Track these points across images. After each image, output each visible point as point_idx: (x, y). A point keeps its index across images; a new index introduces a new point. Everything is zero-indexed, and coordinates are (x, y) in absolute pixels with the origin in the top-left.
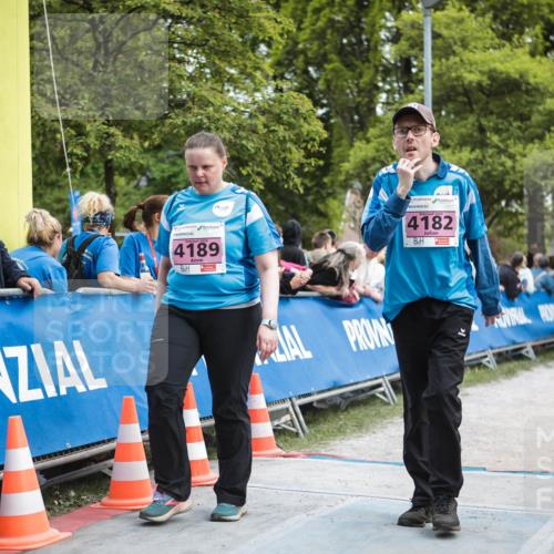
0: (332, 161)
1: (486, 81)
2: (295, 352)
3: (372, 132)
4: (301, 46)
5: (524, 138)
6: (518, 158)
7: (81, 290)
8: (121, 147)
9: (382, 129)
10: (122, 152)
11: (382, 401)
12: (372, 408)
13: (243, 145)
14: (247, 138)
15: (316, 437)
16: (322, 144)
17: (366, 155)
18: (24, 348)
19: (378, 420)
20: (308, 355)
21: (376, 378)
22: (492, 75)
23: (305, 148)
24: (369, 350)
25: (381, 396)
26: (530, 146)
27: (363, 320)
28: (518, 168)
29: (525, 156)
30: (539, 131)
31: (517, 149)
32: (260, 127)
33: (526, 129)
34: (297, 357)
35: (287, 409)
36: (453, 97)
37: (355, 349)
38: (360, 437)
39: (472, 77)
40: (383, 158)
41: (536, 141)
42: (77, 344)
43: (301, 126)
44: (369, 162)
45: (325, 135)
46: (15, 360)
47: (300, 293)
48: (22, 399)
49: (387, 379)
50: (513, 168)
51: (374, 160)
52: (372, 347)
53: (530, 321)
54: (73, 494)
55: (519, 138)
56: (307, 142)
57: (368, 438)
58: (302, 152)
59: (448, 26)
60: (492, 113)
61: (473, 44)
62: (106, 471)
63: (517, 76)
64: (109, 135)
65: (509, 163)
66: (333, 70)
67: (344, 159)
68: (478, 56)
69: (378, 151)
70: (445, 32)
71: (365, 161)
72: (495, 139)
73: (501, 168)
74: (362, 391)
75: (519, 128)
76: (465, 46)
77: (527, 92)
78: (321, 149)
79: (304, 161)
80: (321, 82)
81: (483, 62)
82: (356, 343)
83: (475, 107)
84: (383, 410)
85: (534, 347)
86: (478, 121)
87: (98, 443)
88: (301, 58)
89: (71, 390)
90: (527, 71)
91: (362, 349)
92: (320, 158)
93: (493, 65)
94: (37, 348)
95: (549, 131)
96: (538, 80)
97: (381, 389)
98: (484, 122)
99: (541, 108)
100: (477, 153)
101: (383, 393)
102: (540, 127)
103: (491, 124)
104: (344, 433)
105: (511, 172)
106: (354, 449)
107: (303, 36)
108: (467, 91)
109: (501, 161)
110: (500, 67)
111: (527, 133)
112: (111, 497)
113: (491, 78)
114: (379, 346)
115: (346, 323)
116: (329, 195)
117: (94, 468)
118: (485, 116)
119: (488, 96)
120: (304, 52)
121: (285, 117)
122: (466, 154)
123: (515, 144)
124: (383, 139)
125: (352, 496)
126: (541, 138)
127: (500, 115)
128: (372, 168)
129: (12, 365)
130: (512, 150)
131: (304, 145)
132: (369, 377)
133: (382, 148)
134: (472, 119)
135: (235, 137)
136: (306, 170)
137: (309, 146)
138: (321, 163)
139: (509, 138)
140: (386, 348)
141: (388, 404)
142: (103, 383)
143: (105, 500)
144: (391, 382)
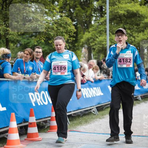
0: (78, 38)
1: (126, 13)
3: (90, 29)
4: (68, 2)
5: (138, 31)
6: (136, 37)
8: (11, 34)
9: (93, 29)
10: (11, 35)
11: (93, 114)
13: (49, 34)
14: (51, 31)
15: (72, 125)
16: (74, 33)
17: (89, 37)
19: (92, 120)
21: (91, 107)
22: (128, 11)
23: (69, 34)
24: (89, 97)
25: (93, 112)
26: (140, 34)
27: (87, 88)
28: (136, 40)
29: (138, 37)
30: (143, 29)
31: (136, 35)
32: (55, 28)
33: (139, 28)
36: (116, 18)
37: (85, 97)
38: (86, 125)
39: (122, 12)
40: (94, 37)
41: (142, 32)
43: (68, 28)
44: (89, 39)
45: (75, 30)
49: (95, 107)
50: (135, 41)
51: (91, 38)
52: (90, 97)
53: (140, 89)
55: (136, 31)
56: (70, 32)
57: (89, 125)
58: (68, 36)
60: (128, 23)
61: (122, 2)
62: (6, 137)
63: (136, 12)
64: (7, 30)
65: (133, 39)
66: (78, 10)
67: (82, 38)
68: (124, 6)
69: (92, 35)
71: (88, 39)
72: (129, 31)
73: (130, 41)
74: (87, 111)
75: (136, 28)
76: (119, 2)
77: (139, 17)
78: (74, 35)
79: (69, 38)
80: (74, 14)
81: (125, 7)
82: (85, 95)
83: (122, 21)
84: (94, 116)
85: (141, 97)
86: (124, 26)
87: (3, 128)
88: (68, 6)
90: (139, 10)
91: (87, 97)
92: (74, 38)
93: (128, 8)
95: (146, 29)
96: (142, 13)
97: (93, 110)
98: (125, 26)
99: (143, 22)
101: (94, 111)
102: (143, 28)
103: (128, 27)
104: (81, 124)
105: (134, 42)
106: (85, 129)
108: (120, 17)
109: (130, 38)
110: (130, 9)
111: (139, 30)
112: (7, 145)
113: (127, 12)
114: (92, 96)
115: (82, 89)
116: (77, 49)
117: (2, 136)
118: (126, 24)
119: (127, 18)
120: (69, 4)
121: (63, 25)
123: (135, 33)
124: (94, 32)
125: (84, 144)
126: (143, 31)
127: (130, 24)
128: (91, 41)
130: (134, 35)
131: (69, 33)
132: (89, 106)
133: (93, 34)
134: (122, 25)
135: (47, 31)
136: (69, 41)
137: (70, 34)
138: (74, 39)
139: (133, 31)
140: (95, 97)
141: (95, 115)
142: (5, 109)
143: (5, 146)
144: (97, 108)
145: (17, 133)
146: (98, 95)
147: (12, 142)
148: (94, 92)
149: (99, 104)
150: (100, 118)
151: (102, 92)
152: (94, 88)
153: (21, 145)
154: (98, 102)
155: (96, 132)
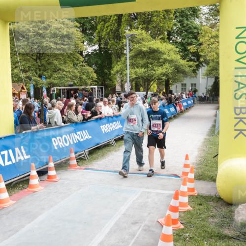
1: (148, 50)
2: (86, 137)
5: (158, 66)
6: (156, 71)
7: (24, 132)
11: (112, 145)
12: (109, 148)
18: (7, 151)
19: (108, 153)
20: (90, 137)
21: (110, 140)
22: (150, 49)
26: (159, 68)
27: (107, 125)
28: (156, 74)
29: (158, 70)
34: (87, 139)
35: (83, 154)
36: (140, 54)
37: (104, 133)
38: (101, 160)
39: (144, 49)
42: (22, 147)
45: (96, 77)
46: (4, 155)
47: (89, 120)
48: (6, 165)
49: (113, 139)
52: (110, 131)
54: (21, 186)
56: (92, 78)
59: (139, 35)
60: (150, 58)
61: (145, 40)
63: (156, 49)
65: (154, 72)
68: (146, 43)
69: (120, 68)
70: (138, 37)
72: (150, 66)
73: (152, 74)
75: (157, 63)
76: (143, 41)
77: (159, 53)
81: (148, 45)
82: (105, 131)
83: (146, 56)
89: (20, 160)
90: (159, 48)
94: (10, 151)
95: (164, 64)
96: (162, 50)
98: (148, 61)
99: (162, 57)
100: (146, 69)
101: (112, 143)
102: (162, 63)
103: (150, 62)
105: (154, 75)
106: (98, 165)
107: (104, 34)
108: (144, 52)
109: (152, 72)
110: (152, 46)
111: (159, 64)
114: (112, 130)
115: (101, 127)
117: (27, 178)
119: (150, 53)
122: (143, 70)
123: (156, 67)
124: (122, 65)
126: (162, 66)
127: (152, 59)
129: (3, 156)
130: (155, 69)
133: (122, 67)
134: (145, 60)
139: (154, 66)
140: (114, 130)
141: (114, 146)
142: (29, 157)
143: (28, 189)
144: (115, 140)
145: (36, 179)
146: (117, 128)
147: (32, 186)
148: (114, 126)
149: (118, 136)
150: (116, 151)
151: (121, 125)
152: (114, 123)
153: (40, 188)
154: (117, 134)
155: (105, 169)
